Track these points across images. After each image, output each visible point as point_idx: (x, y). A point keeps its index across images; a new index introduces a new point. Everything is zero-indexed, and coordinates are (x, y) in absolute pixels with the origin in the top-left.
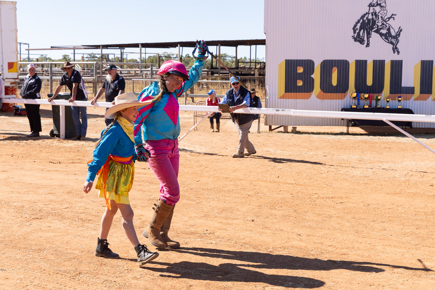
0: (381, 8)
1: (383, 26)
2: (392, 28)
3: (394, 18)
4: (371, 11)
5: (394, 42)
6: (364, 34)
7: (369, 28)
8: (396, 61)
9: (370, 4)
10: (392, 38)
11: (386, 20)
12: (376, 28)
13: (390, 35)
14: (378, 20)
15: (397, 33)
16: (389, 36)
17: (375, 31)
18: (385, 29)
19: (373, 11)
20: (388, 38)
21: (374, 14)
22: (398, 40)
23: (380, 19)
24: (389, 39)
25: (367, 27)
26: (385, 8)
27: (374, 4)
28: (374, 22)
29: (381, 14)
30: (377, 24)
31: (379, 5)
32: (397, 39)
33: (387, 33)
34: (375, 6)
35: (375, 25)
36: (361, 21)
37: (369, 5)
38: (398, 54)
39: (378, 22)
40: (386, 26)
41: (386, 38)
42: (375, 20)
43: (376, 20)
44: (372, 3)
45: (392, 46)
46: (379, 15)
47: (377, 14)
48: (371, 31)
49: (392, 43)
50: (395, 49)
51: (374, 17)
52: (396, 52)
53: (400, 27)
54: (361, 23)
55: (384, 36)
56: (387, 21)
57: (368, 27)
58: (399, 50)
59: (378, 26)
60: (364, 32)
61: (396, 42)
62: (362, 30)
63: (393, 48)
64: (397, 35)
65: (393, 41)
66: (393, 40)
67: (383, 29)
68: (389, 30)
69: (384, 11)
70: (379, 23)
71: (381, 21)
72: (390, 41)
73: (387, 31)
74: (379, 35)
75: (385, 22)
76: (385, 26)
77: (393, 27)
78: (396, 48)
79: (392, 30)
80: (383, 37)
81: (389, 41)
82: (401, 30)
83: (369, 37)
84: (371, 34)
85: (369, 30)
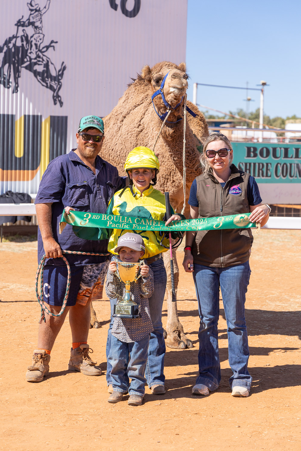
0: (35, 30)
1: (38, 59)
2: (52, 64)
3: (53, 47)
4: (21, 33)
5: (55, 87)
6: (10, 72)
7: (18, 61)
8: (58, 117)
9: (19, 21)
10: (51, 81)
11: (43, 50)
12: (28, 63)
13: (50, 76)
14: (31, 50)
15: (59, 71)
16: (47, 77)
17: (26, 68)
18: (42, 65)
19: (22, 34)
20: (46, 79)
21: (26, 38)
22: (61, 82)
23: (34, 47)
24: (47, 82)
25: (13, 59)
26: (41, 29)
27: (24, 22)
28: (25, 53)
29: (35, 39)
30: (29, 55)
31: (32, 24)
32: (59, 82)
33: (44, 71)
34: (27, 26)
35: (26, 58)
36: (5, 49)
37: (16, 22)
38: (61, 106)
39: (30, 53)
40: (43, 60)
41: (43, 80)
42: (26, 48)
43: (28, 50)
44: (21, 20)
45: (52, 93)
46: (32, 41)
47: (29, 38)
48: (21, 67)
49: (51, 88)
50: (57, 99)
51: (25, 43)
52: (58, 103)
53: (63, 63)
54: (5, 53)
55: (40, 76)
56: (44, 52)
57: (15, 59)
58: (62, 100)
59: (31, 59)
60: (10, 66)
61: (57, 86)
62: (7, 65)
63: (54, 97)
64: (59, 75)
65: (54, 84)
66: (53, 82)
67: (39, 64)
68: (47, 66)
69: (40, 34)
70: (32, 54)
71: (35, 50)
72: (49, 85)
73: (44, 67)
74: (32, 74)
75: (42, 52)
76: (41, 60)
77: (53, 62)
78: (58, 96)
79: (51, 67)
80: (39, 78)
81: (47, 84)
82: (64, 68)
83: (17, 76)
84: (20, 72)
85: (17, 65)
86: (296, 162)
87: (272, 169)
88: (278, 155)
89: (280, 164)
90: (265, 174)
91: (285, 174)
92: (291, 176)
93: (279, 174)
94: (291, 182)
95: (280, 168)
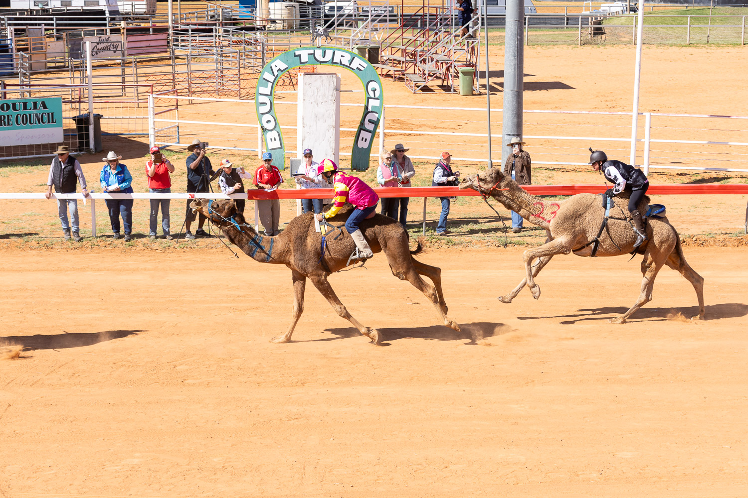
86: (35, 112)
87: (13, 119)
88: (18, 108)
89: (20, 115)
90: (7, 124)
91: (25, 123)
92: (31, 123)
93: (19, 123)
94: (31, 127)
95: (20, 118)
